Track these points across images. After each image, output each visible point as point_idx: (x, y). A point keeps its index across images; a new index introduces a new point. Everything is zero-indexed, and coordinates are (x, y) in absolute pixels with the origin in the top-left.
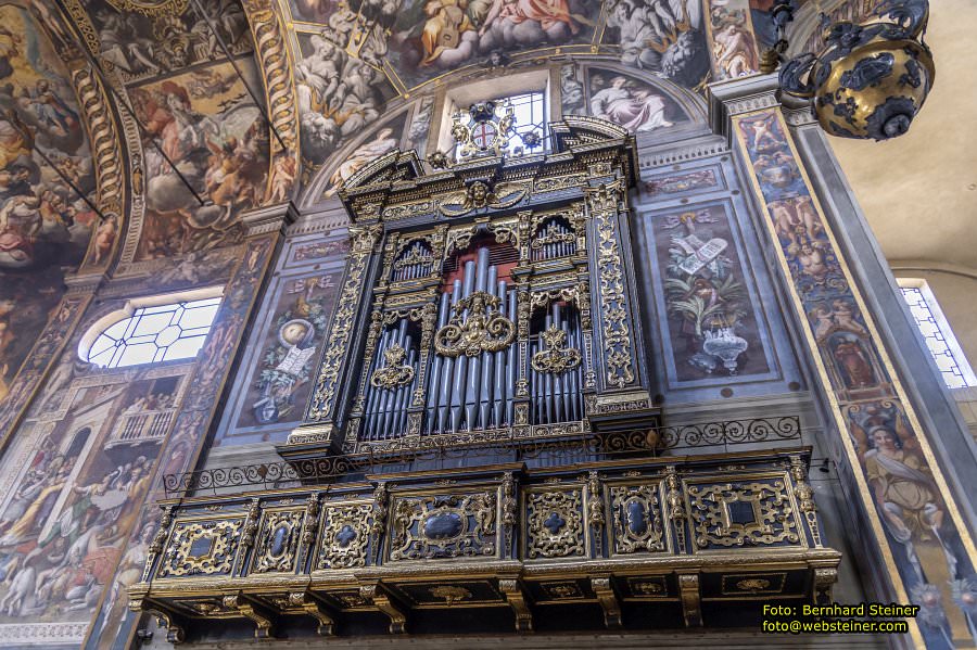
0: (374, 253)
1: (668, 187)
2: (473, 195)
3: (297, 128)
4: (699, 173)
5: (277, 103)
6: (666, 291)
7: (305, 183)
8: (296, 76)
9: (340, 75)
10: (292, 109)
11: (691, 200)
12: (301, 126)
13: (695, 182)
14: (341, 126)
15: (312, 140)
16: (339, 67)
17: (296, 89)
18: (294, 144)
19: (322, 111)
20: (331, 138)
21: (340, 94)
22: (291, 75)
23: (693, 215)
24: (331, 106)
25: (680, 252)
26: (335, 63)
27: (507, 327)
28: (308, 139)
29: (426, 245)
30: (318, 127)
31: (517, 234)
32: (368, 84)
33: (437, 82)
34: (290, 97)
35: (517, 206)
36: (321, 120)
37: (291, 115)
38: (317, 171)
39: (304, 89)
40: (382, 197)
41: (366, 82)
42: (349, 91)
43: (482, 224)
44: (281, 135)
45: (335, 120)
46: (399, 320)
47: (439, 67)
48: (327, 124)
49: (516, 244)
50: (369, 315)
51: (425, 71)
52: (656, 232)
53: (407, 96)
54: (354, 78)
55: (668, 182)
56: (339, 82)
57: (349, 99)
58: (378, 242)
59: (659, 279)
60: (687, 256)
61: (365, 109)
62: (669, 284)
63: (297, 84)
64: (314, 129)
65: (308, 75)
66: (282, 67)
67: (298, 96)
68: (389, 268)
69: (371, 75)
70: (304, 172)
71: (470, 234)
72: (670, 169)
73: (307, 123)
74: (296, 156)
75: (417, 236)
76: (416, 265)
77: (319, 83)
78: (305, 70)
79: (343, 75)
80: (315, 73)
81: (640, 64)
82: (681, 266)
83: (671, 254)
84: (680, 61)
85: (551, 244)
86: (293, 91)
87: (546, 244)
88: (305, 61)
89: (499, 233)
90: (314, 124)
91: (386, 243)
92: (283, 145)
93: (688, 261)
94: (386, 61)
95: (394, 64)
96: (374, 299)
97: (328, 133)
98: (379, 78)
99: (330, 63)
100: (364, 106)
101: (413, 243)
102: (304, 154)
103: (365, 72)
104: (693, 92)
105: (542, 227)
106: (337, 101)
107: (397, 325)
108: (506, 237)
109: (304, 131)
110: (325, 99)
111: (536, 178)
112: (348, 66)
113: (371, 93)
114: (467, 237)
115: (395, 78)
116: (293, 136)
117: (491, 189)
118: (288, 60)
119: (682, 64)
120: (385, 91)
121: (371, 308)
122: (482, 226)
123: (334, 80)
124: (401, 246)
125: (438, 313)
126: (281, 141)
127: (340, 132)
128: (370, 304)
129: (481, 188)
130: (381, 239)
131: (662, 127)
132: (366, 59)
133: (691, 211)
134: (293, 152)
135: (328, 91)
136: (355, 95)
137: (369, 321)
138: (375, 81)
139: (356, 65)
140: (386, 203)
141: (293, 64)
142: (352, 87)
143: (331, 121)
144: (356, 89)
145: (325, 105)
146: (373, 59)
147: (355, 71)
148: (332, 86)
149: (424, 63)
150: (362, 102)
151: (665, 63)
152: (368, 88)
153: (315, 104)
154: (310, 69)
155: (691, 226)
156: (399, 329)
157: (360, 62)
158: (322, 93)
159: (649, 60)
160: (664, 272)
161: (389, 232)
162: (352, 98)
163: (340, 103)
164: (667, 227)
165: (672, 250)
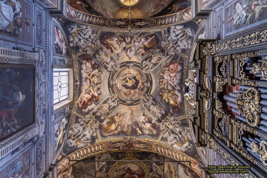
0: (217, 141)
1: (219, 29)
2: (205, 97)
3: (184, 154)
4: (217, 19)
5: (176, 156)
6: (251, 23)
7: (201, 161)
8: (171, 146)
9: (175, 133)
10: (179, 153)
11: (224, 20)
12: (184, 153)
13: (219, 20)
14: (189, 140)
15: (189, 151)
16: (173, 133)
17: (174, 148)
18: (188, 158)
19: (183, 144)
20: (191, 145)
21: (180, 136)
22: (170, 148)
23: (228, 18)
24: (182, 140)
25: (238, 20)
26: (172, 133)
27: (250, 91)
28: (189, 152)
29: (220, 120)
30: (186, 147)
31: (221, 83)
32: (181, 126)
33: (186, 105)
34: (175, 151)
35: (211, 81)
36: (185, 145)
37: (180, 154)
38: (199, 154)
39: (175, 146)
40: (200, 130)
41: (180, 126)
42: (180, 133)
43: (215, 96)
44: (185, 160)
45: (187, 141)
46: (242, 140)
47: (182, 103)
48: (187, 144)
49: (224, 84)
50: (237, 153)
51: (182, 108)
52: (231, 31)
53: (187, 116)
54: (178, 129)
55: (218, 29)
56: (177, 135)
57: (182, 134)
58: (214, 138)
59: (246, 27)
60: (240, 18)
61: (187, 130)
62: (248, 23)
63: (173, 147)
64: (187, 149)
65: (172, 143)
66: (167, 150)
67: (176, 149)
68: (224, 138)
69: (179, 124)
70: (197, 159)
71: (219, 101)
72: (215, 29)
73: (184, 150)
74: (192, 159)
75: (216, 123)
76: (225, 126)
77: (175, 141)
78: (170, 143)
79: (175, 132)
80: (172, 140)
81: (191, 43)
82: (243, 19)
83: (239, 24)
84: (191, 31)
85: (226, 70)
86: (174, 149)
87: (226, 72)
88: (168, 142)
89: (219, 90)
90: (185, 148)
91: (215, 135)
92: (188, 161)
93: (241, 17)
94: (176, 118)
95: (178, 116)
96: (231, 148)
97: (189, 145)
98: (180, 122)
99: (171, 135)
100: (186, 130)
101: (218, 125)
102: (192, 156)
103: (177, 126)
104: (199, 26)
105: (220, 73)
106: (182, 138)
107: (244, 142)
108: (221, 87)
109: (186, 152)
110: (180, 141)
111: (204, 73)
112: (174, 130)
113: (183, 126)
114: (219, 103)
115: (182, 117)
116: (186, 156)
117: (204, 90)
118: (166, 146)
119: (192, 30)
120: (184, 122)
121: (235, 151)
122: (216, 96)
123: (176, 136)
124: (218, 130)
125: (241, 121)
126: (186, 161)
127: (190, 141)
128: (233, 151)
129: (203, 93)
130: (213, 137)
131: (205, 34)
132: (174, 124)
133: (227, 19)
134: (190, 159)
135: (178, 139)
136: (182, 131)
137: (239, 154)
138: (180, 124)
139: (174, 127)
140: (203, 130)
141: (167, 146)
142: (180, 131)
143: (186, 142)
144: (181, 131)
145: (182, 142)
146: (174, 122)
147: (176, 129)
148: (177, 137)
149: (180, 108)
150: (185, 130)
151: (192, 35)
152: (181, 127)
153: (180, 145)
154: (171, 141)
155: (231, 18)
156: (246, 142)
157: (174, 126)
158: (178, 141)
159: (190, 40)
160: (244, 25)
161: (213, 133)
162: (183, 133)
163: (183, 137)
164: (230, 27)
165: (237, 24)
